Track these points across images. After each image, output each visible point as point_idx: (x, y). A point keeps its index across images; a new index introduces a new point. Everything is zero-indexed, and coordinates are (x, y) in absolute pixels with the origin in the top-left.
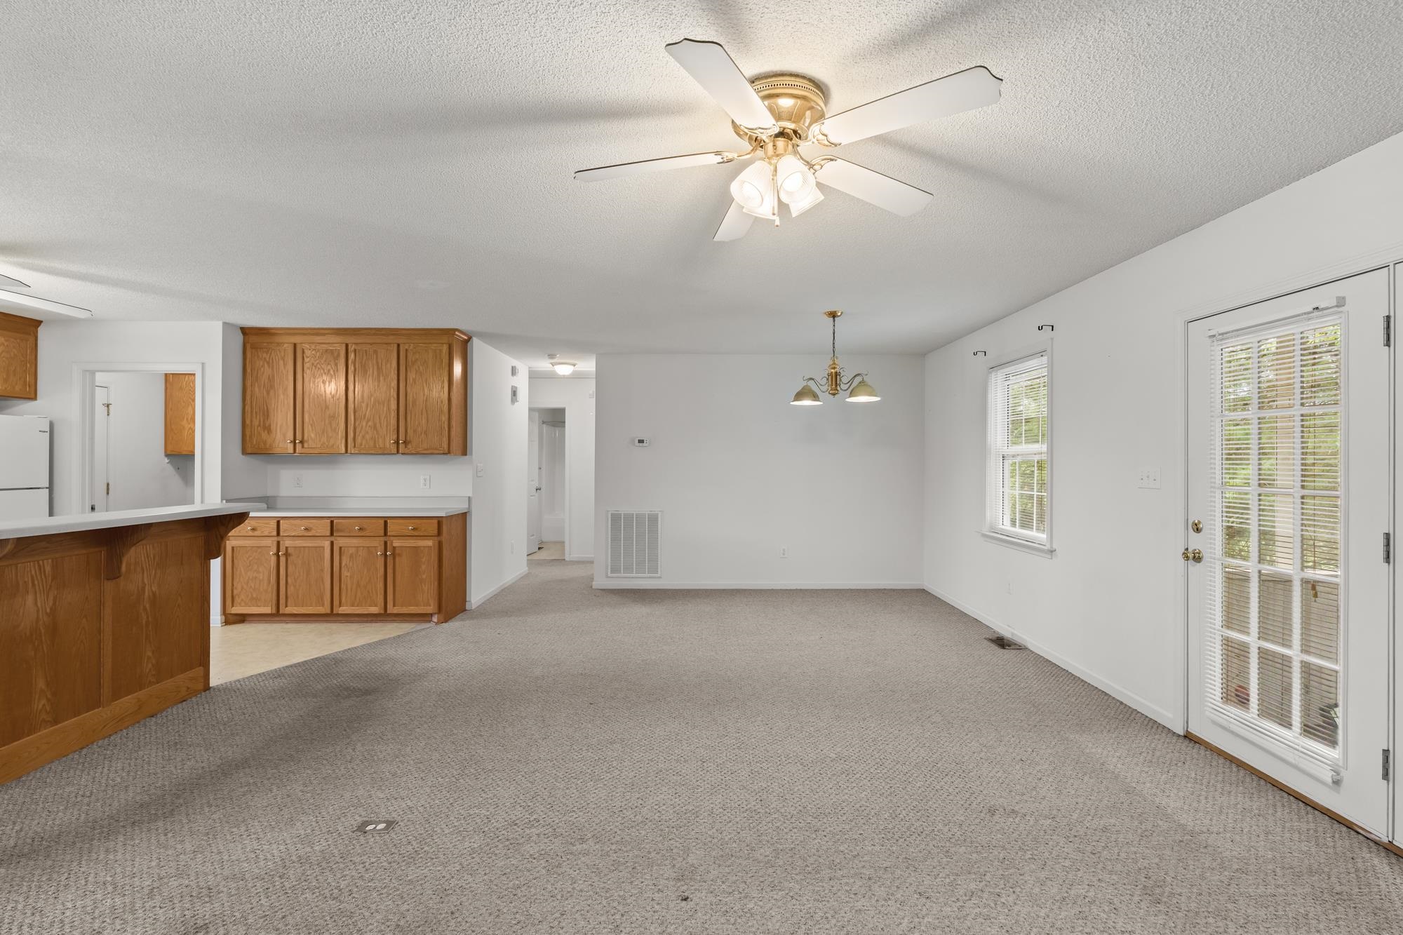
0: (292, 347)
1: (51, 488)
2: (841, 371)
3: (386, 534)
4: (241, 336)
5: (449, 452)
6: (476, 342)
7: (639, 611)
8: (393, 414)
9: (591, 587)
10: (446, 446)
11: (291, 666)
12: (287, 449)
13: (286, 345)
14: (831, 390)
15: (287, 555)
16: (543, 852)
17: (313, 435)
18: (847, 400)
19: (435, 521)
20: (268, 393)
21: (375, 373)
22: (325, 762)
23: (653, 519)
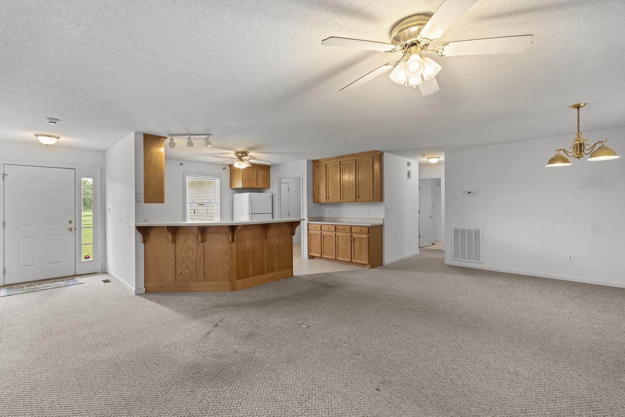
0: (325, 165)
1: (272, 213)
2: (585, 142)
3: (351, 232)
4: (312, 163)
5: (373, 201)
6: (385, 155)
7: (461, 277)
8: (354, 186)
9: (444, 263)
10: (372, 198)
11: (316, 274)
12: (324, 200)
13: (323, 165)
14: (576, 155)
15: (323, 237)
16: (342, 353)
17: (331, 196)
18: (588, 160)
19: (367, 228)
20: (319, 182)
21: (349, 171)
22: (305, 304)
23: (477, 233)
